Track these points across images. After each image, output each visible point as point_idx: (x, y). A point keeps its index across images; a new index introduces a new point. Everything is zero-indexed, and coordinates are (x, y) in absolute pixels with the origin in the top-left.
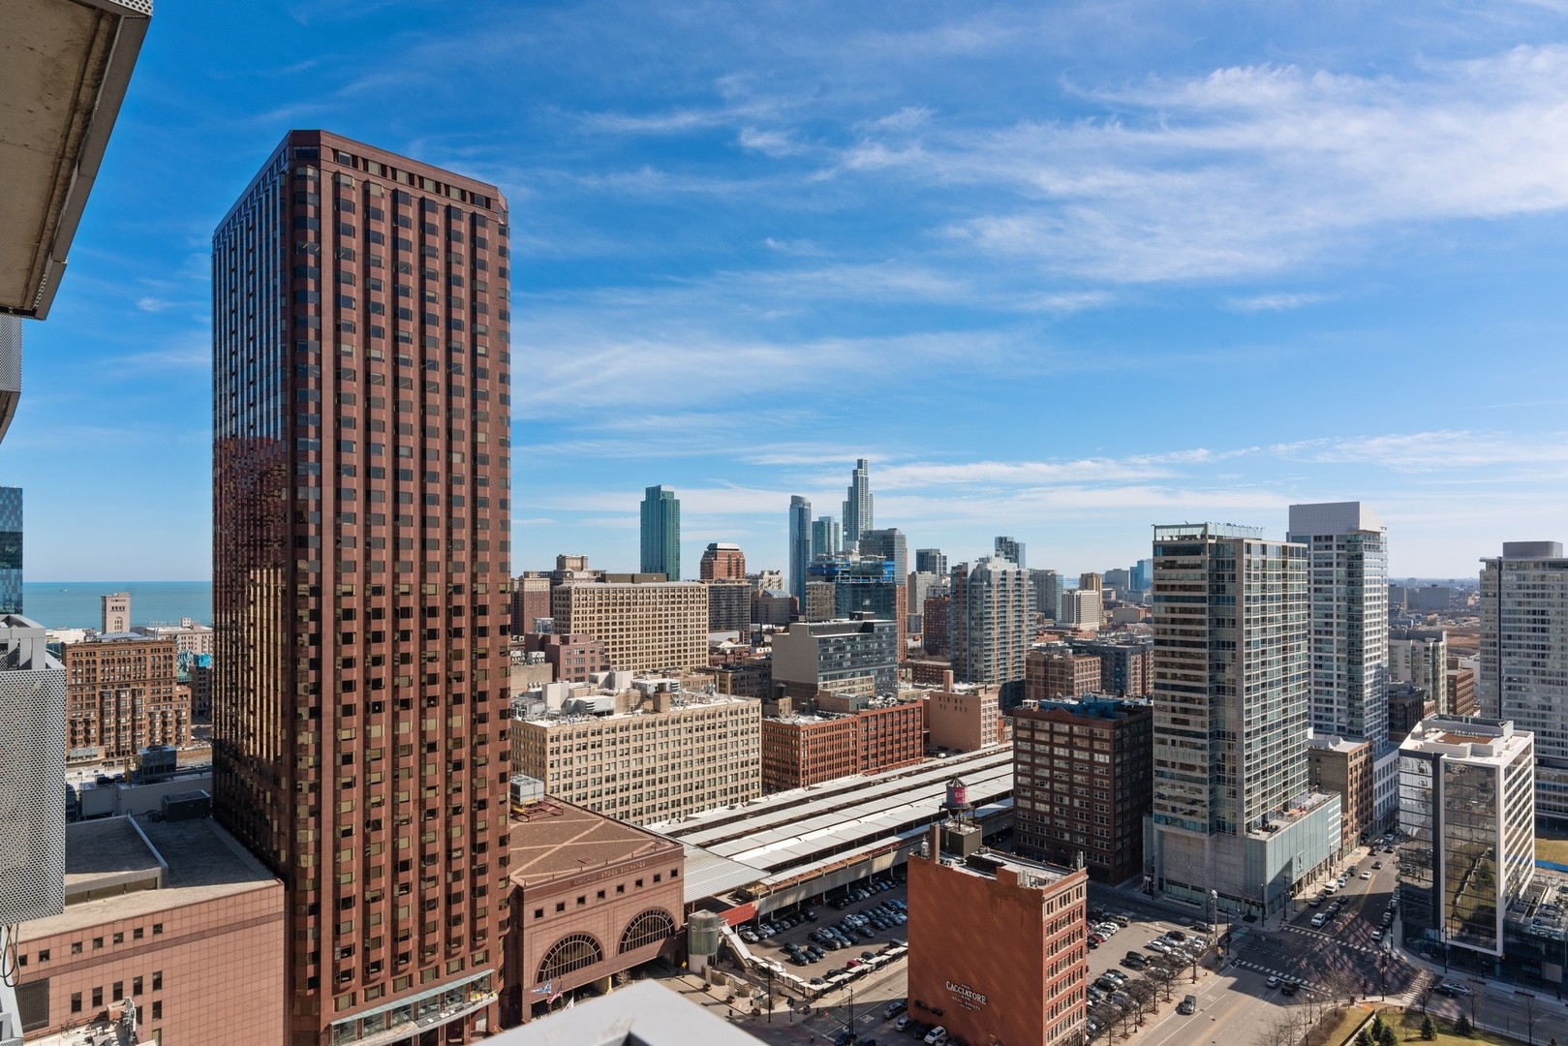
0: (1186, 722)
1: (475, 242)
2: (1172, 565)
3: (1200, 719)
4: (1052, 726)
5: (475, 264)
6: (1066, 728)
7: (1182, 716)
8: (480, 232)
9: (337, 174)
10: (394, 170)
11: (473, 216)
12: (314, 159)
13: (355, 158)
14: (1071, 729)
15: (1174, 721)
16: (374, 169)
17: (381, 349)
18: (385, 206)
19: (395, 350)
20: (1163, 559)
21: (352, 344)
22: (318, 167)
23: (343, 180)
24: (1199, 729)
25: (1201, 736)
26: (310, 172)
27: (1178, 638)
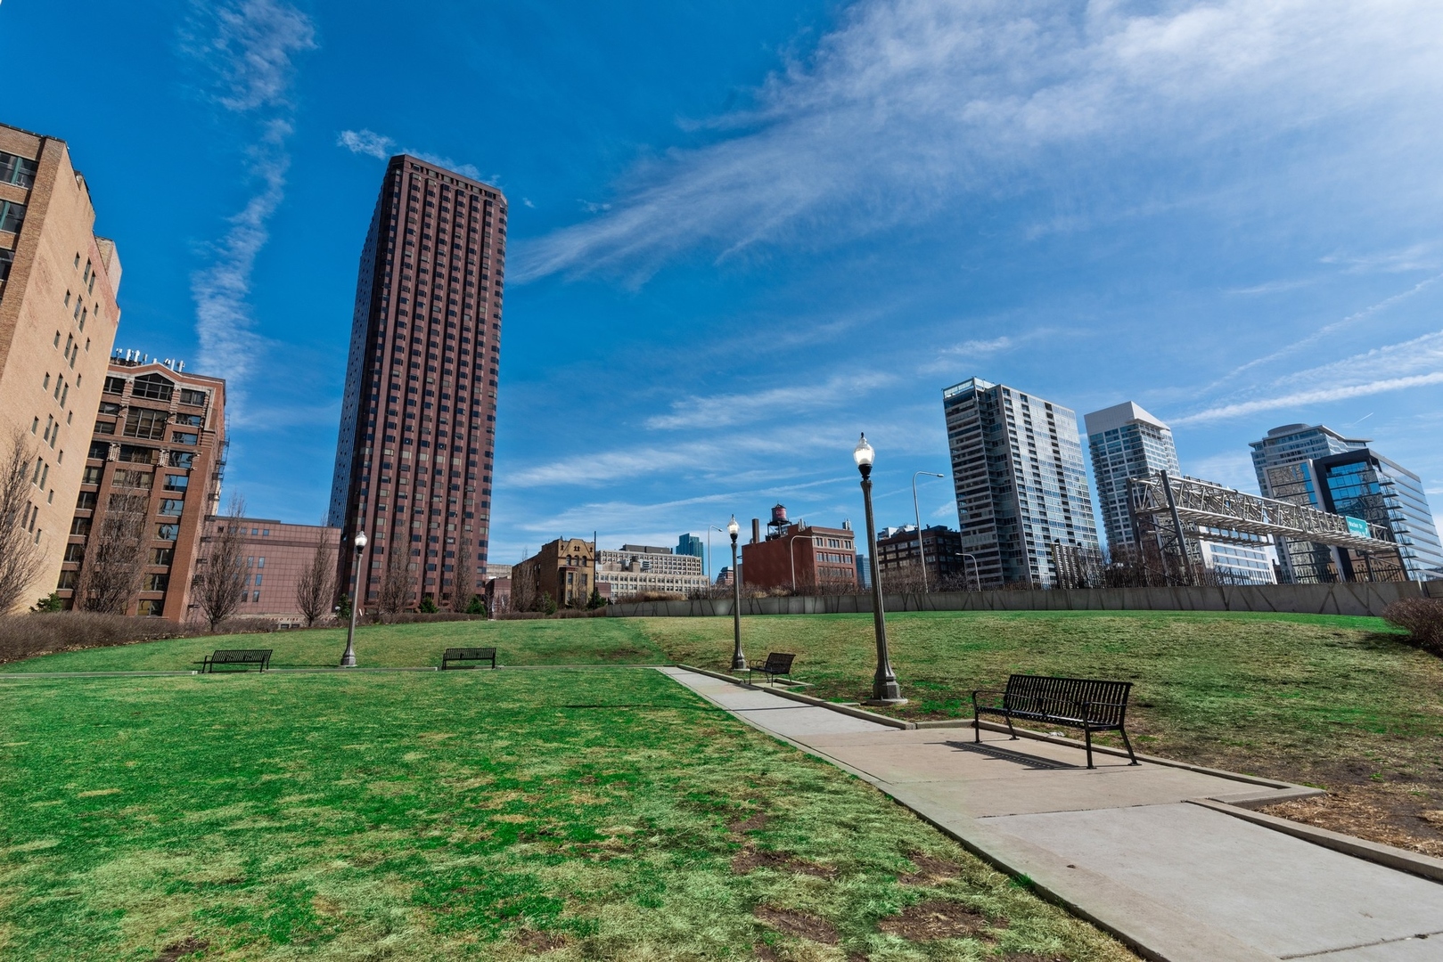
0: (979, 515)
1: (486, 213)
2: (957, 411)
3: (988, 509)
4: (896, 547)
5: (485, 224)
6: (906, 545)
7: (976, 511)
8: (488, 208)
9: (411, 174)
10: (443, 176)
11: (485, 201)
12: (401, 167)
13: (422, 168)
14: (909, 545)
15: (972, 516)
16: (431, 174)
17: (428, 256)
18: (436, 191)
19: (436, 258)
20: (951, 409)
21: (412, 252)
22: (402, 171)
23: (414, 176)
24: (988, 517)
25: (990, 521)
26: (398, 172)
27: (967, 458)
